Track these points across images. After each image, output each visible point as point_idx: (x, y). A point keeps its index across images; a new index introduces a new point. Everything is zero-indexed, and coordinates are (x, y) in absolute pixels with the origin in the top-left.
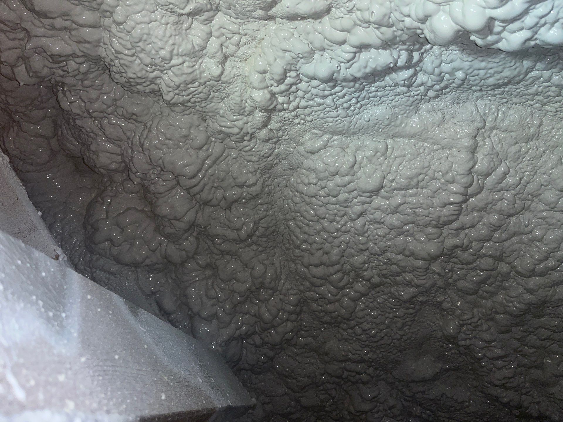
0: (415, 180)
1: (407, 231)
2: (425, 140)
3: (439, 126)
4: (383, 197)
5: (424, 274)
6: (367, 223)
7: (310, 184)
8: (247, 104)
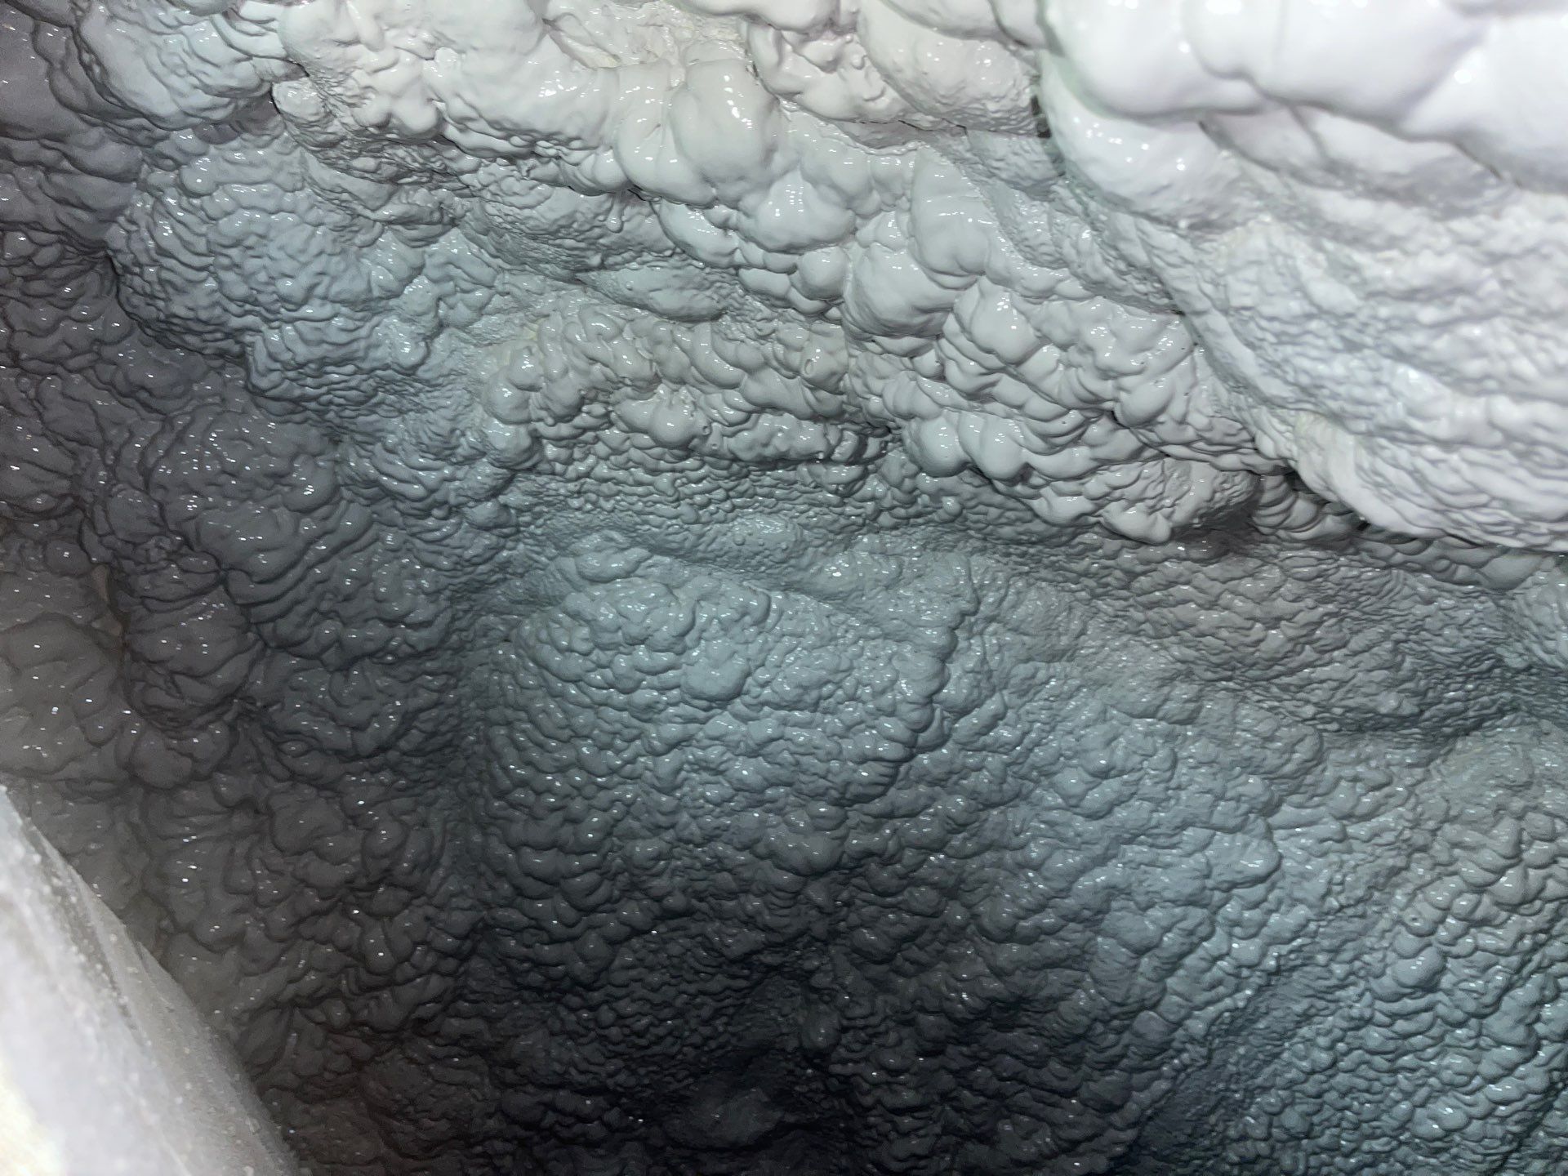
0: (814, 694)
1: (773, 801)
2: (853, 612)
3: (887, 587)
4: (736, 716)
5: (788, 903)
6: (686, 766)
7: (570, 650)
8: (462, 440)
